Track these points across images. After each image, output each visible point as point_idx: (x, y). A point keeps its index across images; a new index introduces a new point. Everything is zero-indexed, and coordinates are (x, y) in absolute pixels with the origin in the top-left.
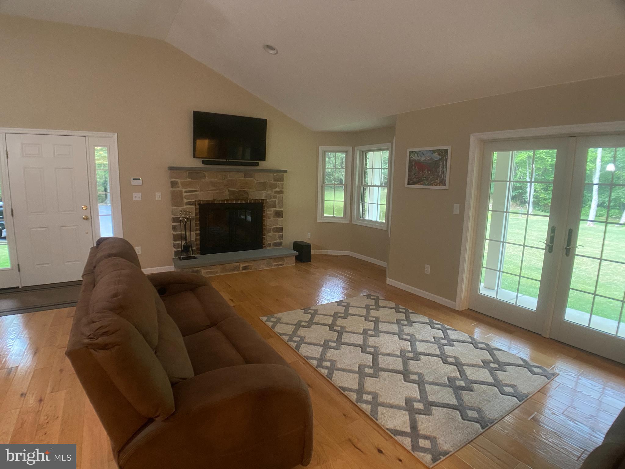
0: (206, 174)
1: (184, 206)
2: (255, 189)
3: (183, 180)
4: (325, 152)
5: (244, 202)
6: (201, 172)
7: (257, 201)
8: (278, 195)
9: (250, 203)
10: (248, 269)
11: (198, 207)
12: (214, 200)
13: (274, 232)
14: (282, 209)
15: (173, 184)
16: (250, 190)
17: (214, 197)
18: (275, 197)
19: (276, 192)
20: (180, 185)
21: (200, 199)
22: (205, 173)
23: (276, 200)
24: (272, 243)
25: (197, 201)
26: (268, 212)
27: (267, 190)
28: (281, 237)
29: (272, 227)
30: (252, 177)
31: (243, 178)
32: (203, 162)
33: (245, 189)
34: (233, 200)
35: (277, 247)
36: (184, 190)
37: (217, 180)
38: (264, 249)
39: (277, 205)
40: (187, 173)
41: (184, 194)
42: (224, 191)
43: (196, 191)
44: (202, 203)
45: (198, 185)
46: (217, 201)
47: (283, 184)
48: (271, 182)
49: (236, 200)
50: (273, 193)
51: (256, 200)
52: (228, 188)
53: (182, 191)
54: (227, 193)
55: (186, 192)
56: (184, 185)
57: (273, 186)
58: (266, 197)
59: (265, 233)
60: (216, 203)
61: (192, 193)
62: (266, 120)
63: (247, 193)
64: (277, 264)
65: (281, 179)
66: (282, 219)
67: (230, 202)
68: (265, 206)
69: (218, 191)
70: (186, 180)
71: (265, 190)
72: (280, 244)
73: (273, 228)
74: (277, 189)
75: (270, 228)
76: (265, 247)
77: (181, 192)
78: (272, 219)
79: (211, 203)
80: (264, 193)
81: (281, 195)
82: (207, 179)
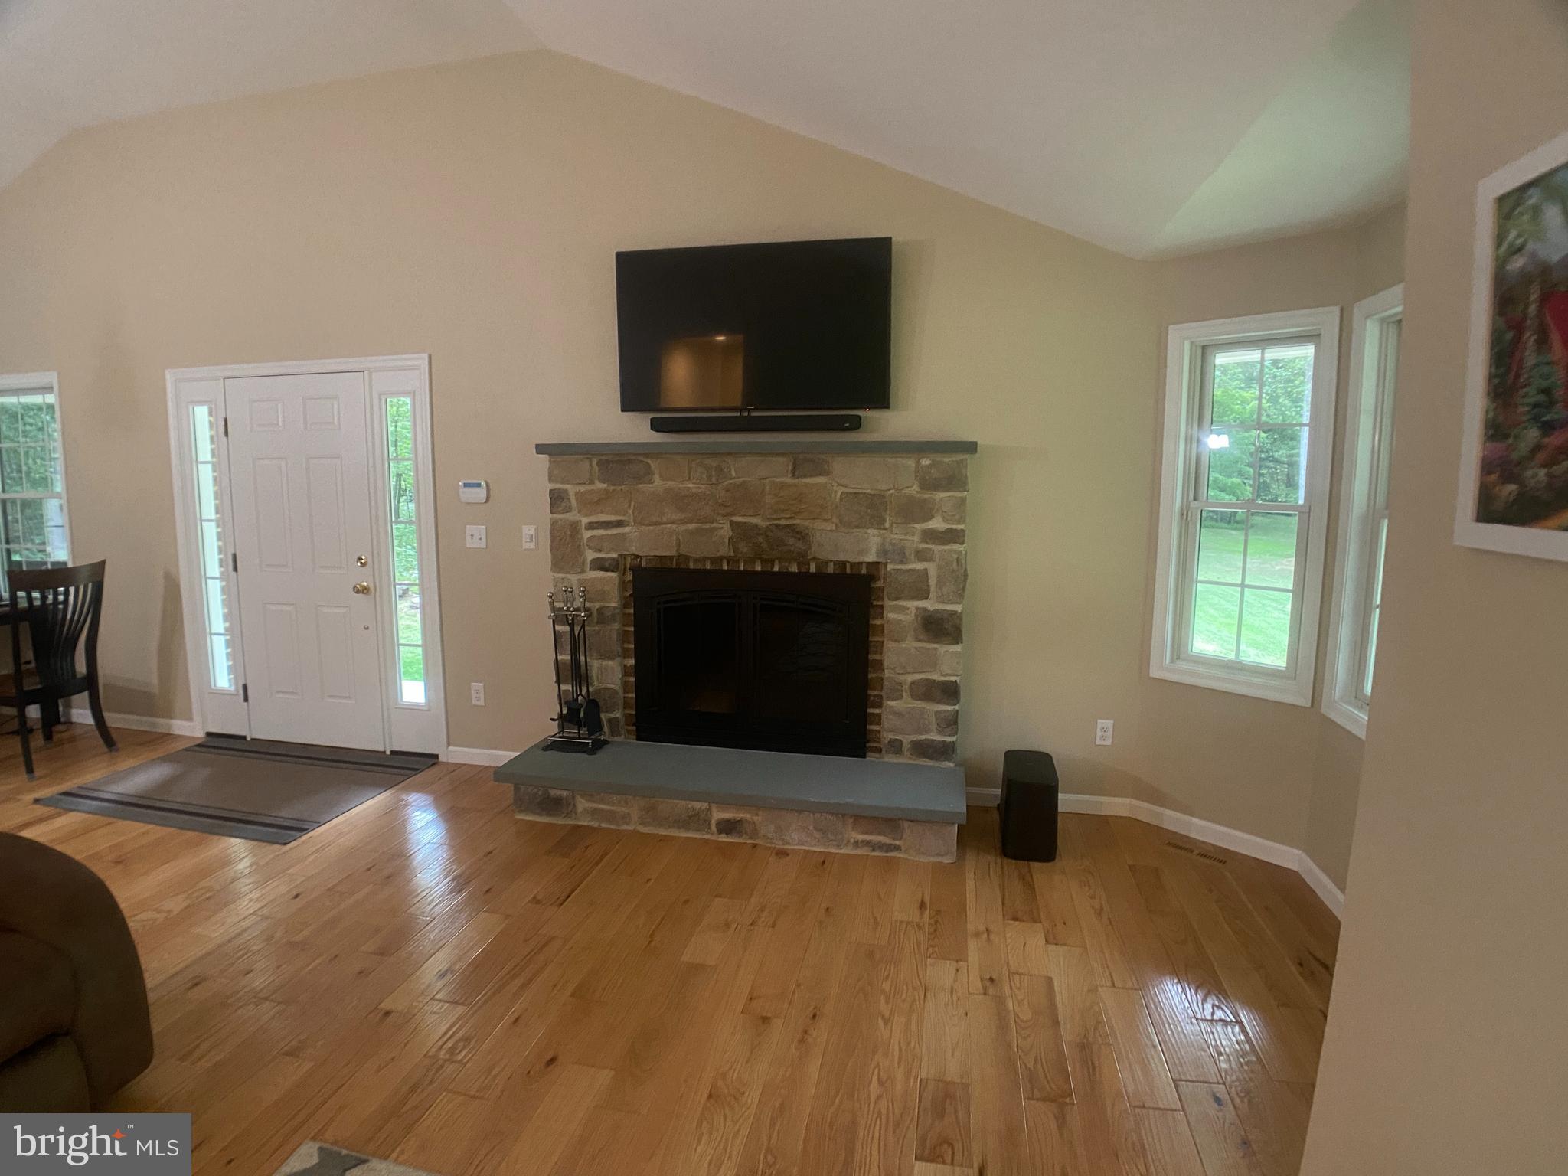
0: (653, 464)
1: (583, 571)
2: (835, 520)
3: (582, 489)
4: (1204, 352)
5: (794, 568)
6: (641, 458)
7: (848, 566)
8: (937, 548)
9: (820, 576)
10: (740, 834)
11: (629, 576)
12: (682, 558)
13: (915, 696)
14: (958, 608)
15: (557, 499)
16: (818, 525)
17: (679, 545)
18: (921, 555)
19: (931, 536)
20: (574, 502)
21: (633, 550)
22: (649, 461)
23: (932, 569)
24: (907, 740)
25: (629, 558)
26: (892, 616)
27: (887, 525)
28: (951, 723)
29: (910, 678)
30: (820, 475)
31: (788, 480)
32: (657, 426)
33: (797, 522)
34: (752, 561)
35: (930, 763)
36: (585, 520)
37: (691, 485)
38: (871, 757)
39: (932, 589)
40: (595, 462)
41: (587, 534)
42: (715, 525)
43: (619, 524)
44: (644, 564)
45: (630, 501)
46: (696, 560)
47: (963, 500)
48: (907, 491)
49: (764, 561)
50: (916, 538)
51: (844, 563)
52: (731, 514)
53: (581, 521)
54: (726, 531)
55: (591, 526)
56: (588, 503)
57: (914, 511)
58: (883, 551)
59: (881, 697)
60: (691, 566)
61: (610, 532)
62: (886, 243)
63: (801, 535)
64: (867, 843)
65: (955, 481)
66: (958, 648)
67: (742, 568)
68: (882, 589)
69: (692, 526)
70: (592, 487)
71: (879, 523)
72: (944, 751)
73: (913, 683)
74: (937, 524)
75: (902, 678)
76: (879, 750)
77: (574, 527)
78: (910, 644)
79: (674, 566)
80: (878, 540)
81: (956, 547)
82: (658, 483)
